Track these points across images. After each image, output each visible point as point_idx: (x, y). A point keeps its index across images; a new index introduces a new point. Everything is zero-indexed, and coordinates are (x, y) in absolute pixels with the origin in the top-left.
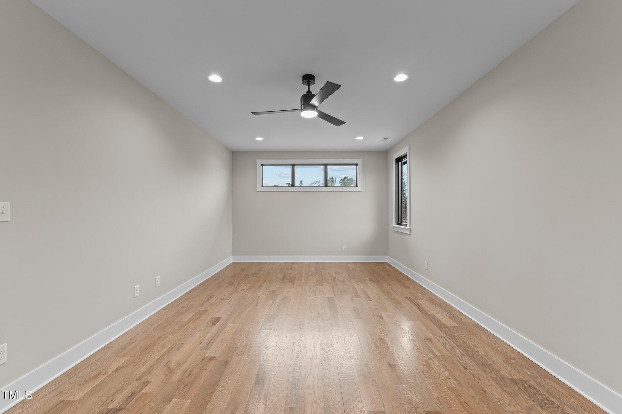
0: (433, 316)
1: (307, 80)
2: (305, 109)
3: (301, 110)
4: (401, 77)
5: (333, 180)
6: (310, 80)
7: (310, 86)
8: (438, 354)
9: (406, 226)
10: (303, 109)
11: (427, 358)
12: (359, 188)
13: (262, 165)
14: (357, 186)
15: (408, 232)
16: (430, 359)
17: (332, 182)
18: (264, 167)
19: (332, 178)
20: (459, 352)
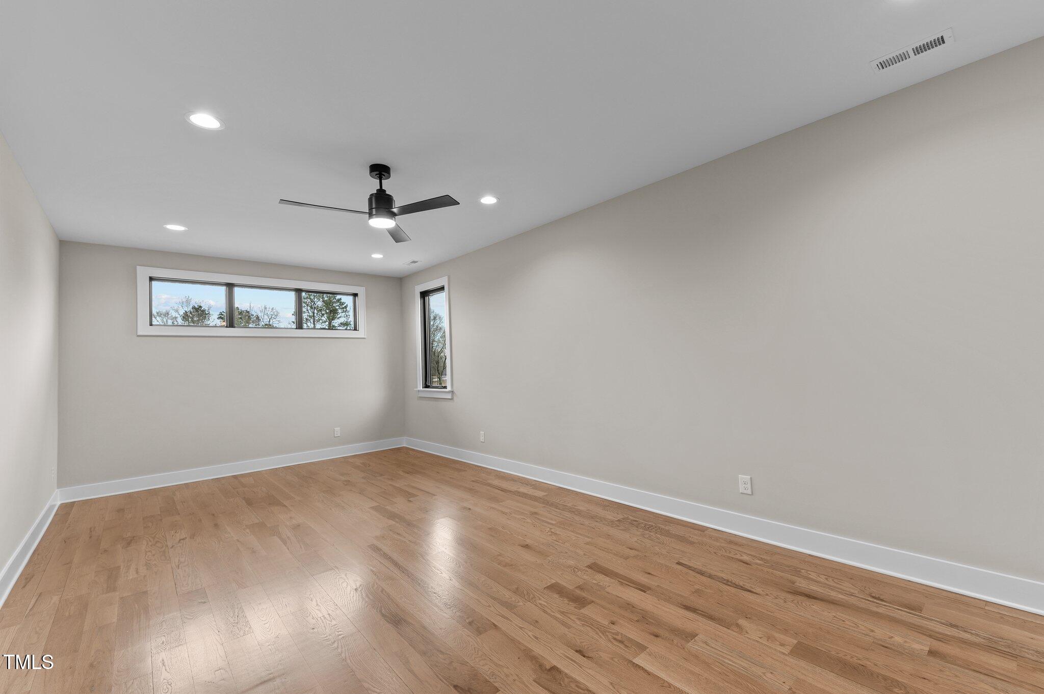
0: (516, 491)
1: (378, 172)
2: (378, 214)
3: (371, 215)
4: (489, 200)
5: (203, 311)
6: (383, 173)
7: (383, 181)
8: (554, 522)
9: (445, 387)
10: (374, 215)
11: (549, 529)
12: (361, 333)
13: (151, 279)
14: (355, 329)
15: (449, 396)
16: (551, 529)
17: (199, 316)
18: (154, 283)
19: (201, 307)
20: (568, 515)
